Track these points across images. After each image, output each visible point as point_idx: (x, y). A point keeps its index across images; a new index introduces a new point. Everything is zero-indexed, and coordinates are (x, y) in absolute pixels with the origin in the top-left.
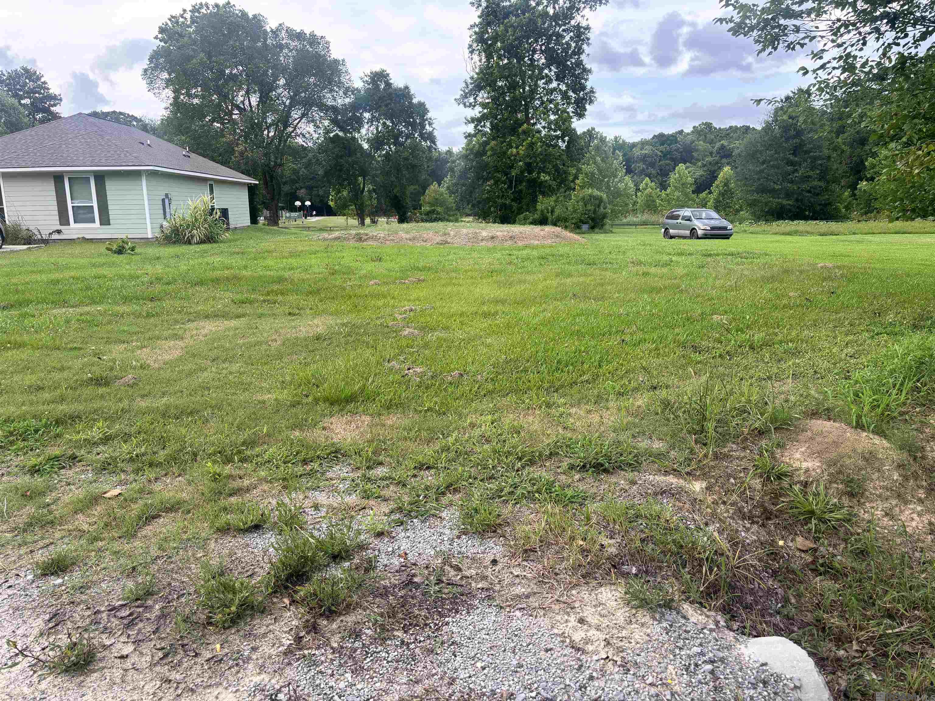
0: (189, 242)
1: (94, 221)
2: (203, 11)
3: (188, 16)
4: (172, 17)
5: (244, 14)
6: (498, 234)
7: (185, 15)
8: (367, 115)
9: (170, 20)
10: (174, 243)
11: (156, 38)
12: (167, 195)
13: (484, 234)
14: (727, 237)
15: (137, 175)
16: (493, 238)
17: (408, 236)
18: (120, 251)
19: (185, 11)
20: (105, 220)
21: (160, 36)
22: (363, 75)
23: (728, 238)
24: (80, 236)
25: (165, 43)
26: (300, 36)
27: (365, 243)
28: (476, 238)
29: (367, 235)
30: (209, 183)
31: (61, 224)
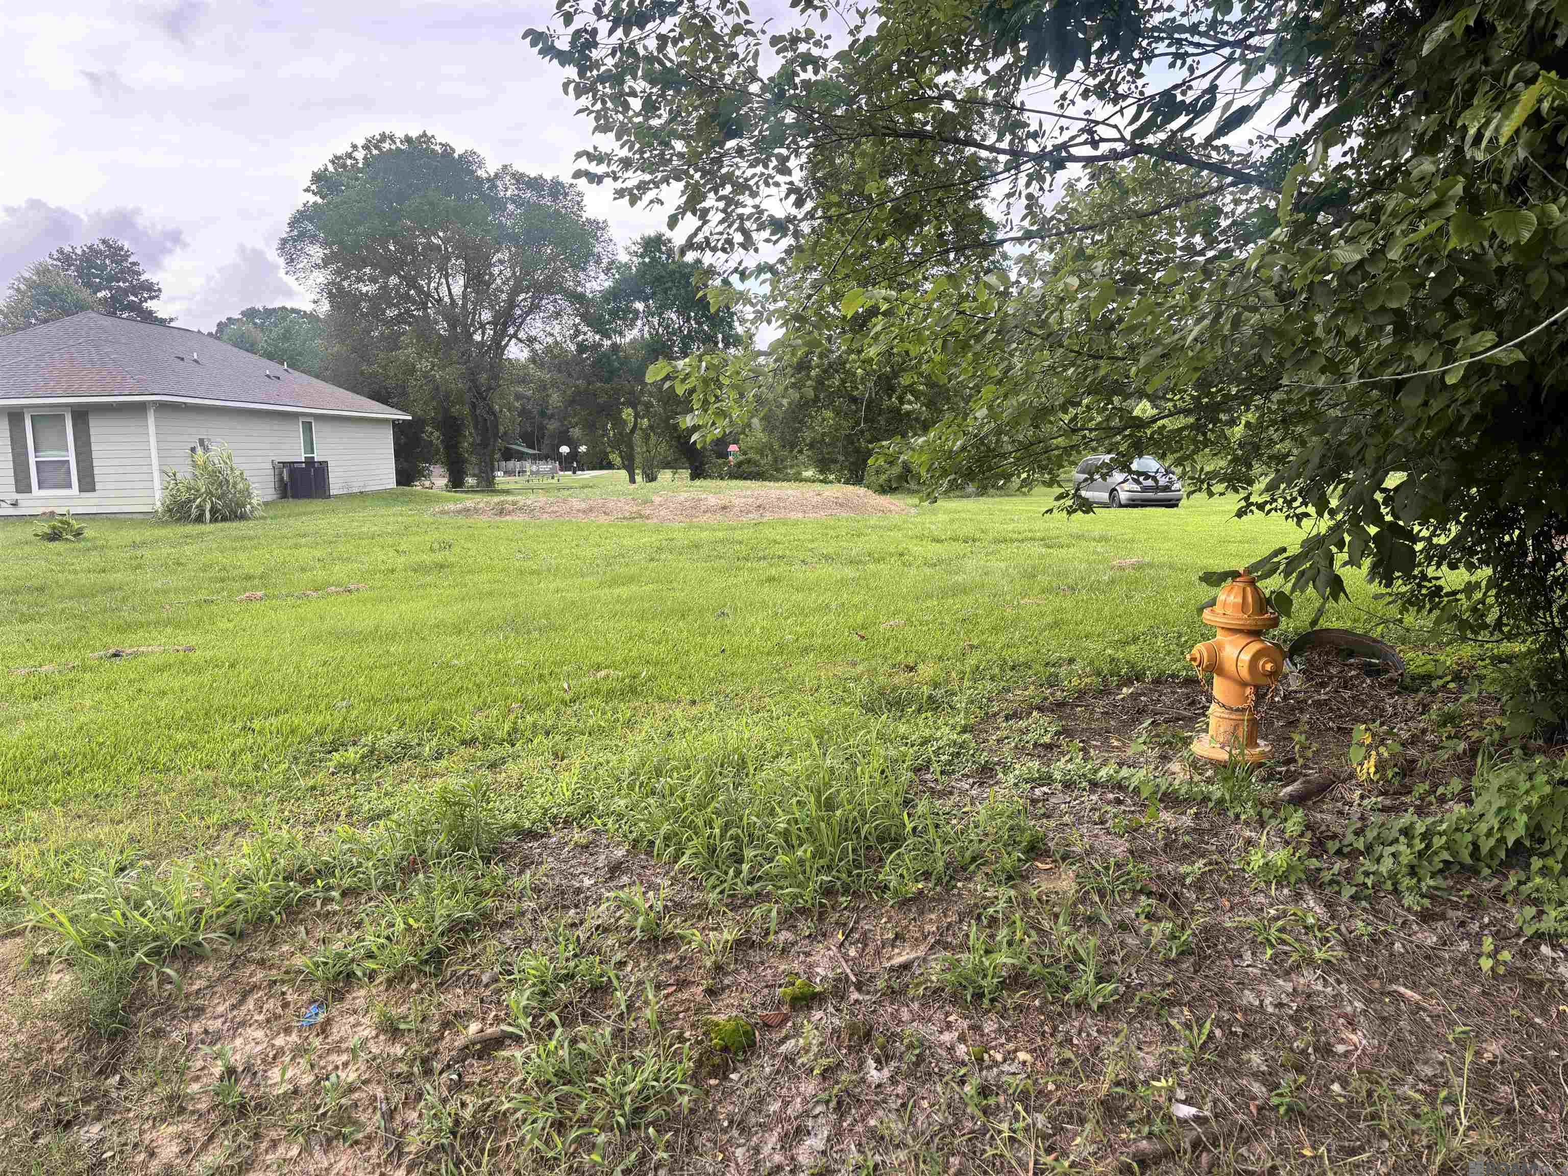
0: (200, 519)
1: (69, 486)
2: (386, 146)
3: (360, 155)
4: (336, 157)
5: (448, 150)
6: (736, 501)
7: (355, 154)
8: (639, 306)
9: (333, 162)
10: (179, 519)
11: (307, 190)
12: (201, 442)
13: (712, 500)
14: (1172, 504)
15: (139, 409)
16: (724, 508)
17: (584, 506)
18: (54, 536)
19: (355, 147)
20: (88, 484)
21: (314, 187)
22: (629, 243)
23: (1176, 505)
24: (48, 510)
25: (323, 197)
26: (535, 184)
27: (508, 518)
28: (695, 508)
29: (514, 503)
30: (301, 420)
31: (18, 491)
